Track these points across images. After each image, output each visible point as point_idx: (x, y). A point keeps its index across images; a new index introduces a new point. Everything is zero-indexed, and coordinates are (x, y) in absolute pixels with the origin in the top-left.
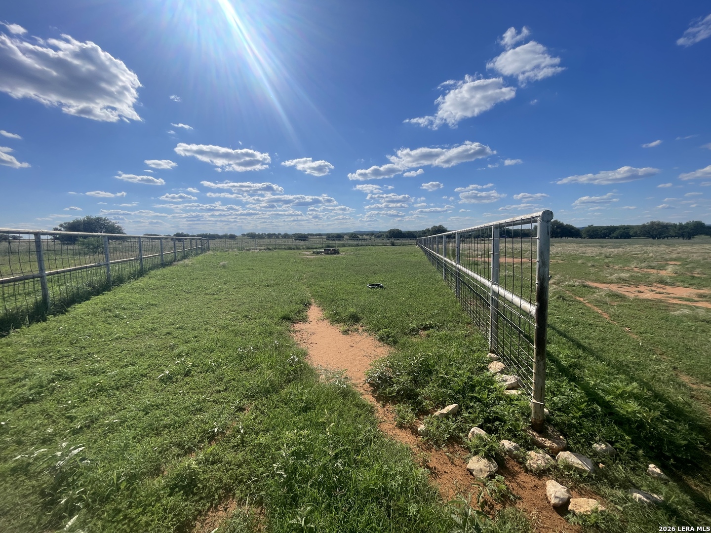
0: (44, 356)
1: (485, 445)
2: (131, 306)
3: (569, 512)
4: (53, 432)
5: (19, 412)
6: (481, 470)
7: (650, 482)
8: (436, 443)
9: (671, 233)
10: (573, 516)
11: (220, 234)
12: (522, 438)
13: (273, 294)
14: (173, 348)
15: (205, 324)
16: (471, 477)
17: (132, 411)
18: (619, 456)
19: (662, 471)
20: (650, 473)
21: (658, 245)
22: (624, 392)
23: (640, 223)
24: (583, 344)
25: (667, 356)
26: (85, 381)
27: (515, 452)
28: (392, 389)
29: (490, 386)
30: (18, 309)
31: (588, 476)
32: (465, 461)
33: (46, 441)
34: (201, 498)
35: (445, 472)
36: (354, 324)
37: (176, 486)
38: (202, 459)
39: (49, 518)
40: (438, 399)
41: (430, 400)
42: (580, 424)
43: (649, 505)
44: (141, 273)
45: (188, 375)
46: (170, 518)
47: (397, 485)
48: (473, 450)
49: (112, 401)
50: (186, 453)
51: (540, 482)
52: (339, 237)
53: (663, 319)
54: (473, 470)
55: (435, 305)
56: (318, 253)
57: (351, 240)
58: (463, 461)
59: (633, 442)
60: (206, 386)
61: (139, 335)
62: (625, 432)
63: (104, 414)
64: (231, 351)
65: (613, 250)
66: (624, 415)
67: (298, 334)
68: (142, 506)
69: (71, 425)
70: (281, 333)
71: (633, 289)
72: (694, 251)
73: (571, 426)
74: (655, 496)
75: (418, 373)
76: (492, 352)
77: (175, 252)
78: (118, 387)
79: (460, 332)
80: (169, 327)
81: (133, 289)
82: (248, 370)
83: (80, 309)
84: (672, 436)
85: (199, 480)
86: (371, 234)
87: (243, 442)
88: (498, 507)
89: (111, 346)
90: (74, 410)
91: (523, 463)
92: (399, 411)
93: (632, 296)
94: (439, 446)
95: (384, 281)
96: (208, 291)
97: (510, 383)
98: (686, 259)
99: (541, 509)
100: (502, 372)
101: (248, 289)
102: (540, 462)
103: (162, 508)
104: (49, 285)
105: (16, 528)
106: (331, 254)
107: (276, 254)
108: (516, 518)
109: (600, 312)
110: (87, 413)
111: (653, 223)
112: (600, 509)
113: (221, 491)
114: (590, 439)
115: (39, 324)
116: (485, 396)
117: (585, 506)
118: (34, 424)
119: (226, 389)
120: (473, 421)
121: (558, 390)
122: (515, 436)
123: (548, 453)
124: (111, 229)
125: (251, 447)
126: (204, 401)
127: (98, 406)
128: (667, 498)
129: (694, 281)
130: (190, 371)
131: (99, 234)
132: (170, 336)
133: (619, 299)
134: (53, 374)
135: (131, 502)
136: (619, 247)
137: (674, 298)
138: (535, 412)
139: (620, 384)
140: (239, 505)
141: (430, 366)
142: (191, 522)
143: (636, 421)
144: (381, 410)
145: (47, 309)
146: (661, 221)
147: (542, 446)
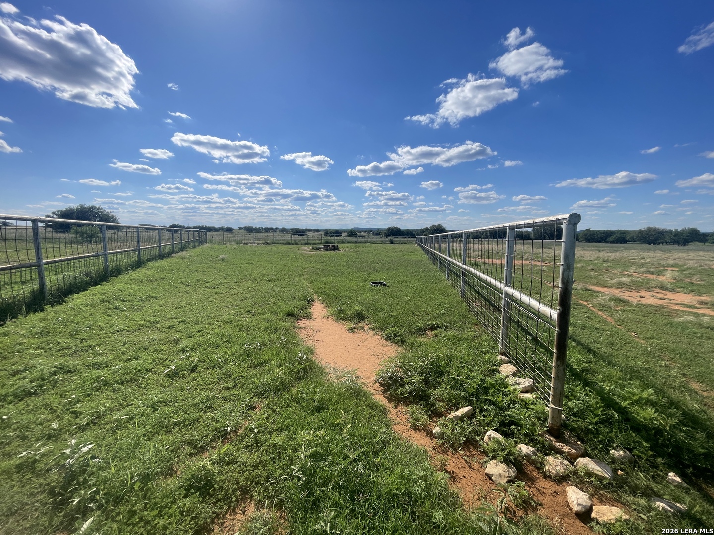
0: (43, 348)
1: (503, 450)
2: (130, 298)
3: (593, 520)
4: (58, 427)
5: (21, 405)
6: (500, 475)
7: (672, 490)
8: (452, 446)
9: (667, 239)
10: (597, 524)
11: (217, 226)
12: (539, 442)
13: (275, 289)
14: (177, 342)
15: (208, 319)
16: (491, 482)
17: (139, 407)
18: (638, 463)
19: (682, 479)
20: (671, 481)
21: (654, 251)
22: (640, 399)
23: (637, 229)
24: (592, 348)
25: (676, 363)
26: (88, 375)
27: (533, 457)
28: (404, 390)
29: (504, 389)
30: (14, 298)
31: (609, 484)
32: (483, 465)
33: (51, 437)
34: (218, 500)
35: (464, 476)
36: (360, 322)
37: (191, 486)
38: (216, 459)
39: (61, 519)
40: (451, 401)
41: (443, 401)
42: (597, 429)
43: (674, 515)
44: (139, 264)
45: (194, 371)
46: (188, 522)
47: (420, 490)
48: (491, 455)
49: (117, 396)
50: (199, 452)
51: (560, 489)
52: (337, 233)
53: (667, 324)
54: (492, 475)
55: (440, 305)
56: (317, 249)
57: (348, 236)
58: (480, 465)
59: (651, 449)
60: (214, 383)
61: (140, 328)
62: (643, 439)
63: (111, 410)
64: (237, 347)
65: (611, 254)
66: (641, 421)
67: (303, 330)
68: (158, 508)
69: (78, 420)
70: (286, 330)
71: (635, 294)
72: (689, 257)
73: (588, 431)
74: (678, 505)
75: (429, 374)
76: (503, 354)
77: (172, 244)
78: (123, 382)
79: (469, 333)
80: (171, 320)
81: (131, 280)
82: (255, 367)
83: (78, 300)
84: (691, 444)
85: (214, 480)
86: (370, 231)
87: (257, 442)
88: (520, 513)
89: (112, 339)
90: (79, 405)
91: (541, 468)
92: (412, 413)
93: (635, 301)
94: (455, 450)
95: (386, 279)
96: (208, 285)
97: (523, 386)
98: (683, 265)
99: (563, 516)
100: (514, 375)
101: (249, 284)
102: (558, 468)
103: (178, 510)
104: (46, 273)
105: (26, 529)
106: (331, 250)
107: (275, 249)
108: (540, 526)
109: (605, 316)
110: (92, 408)
111: (649, 229)
112: (624, 517)
113: (238, 493)
114: (607, 446)
115: (37, 314)
116: (500, 399)
117: (609, 514)
118: (38, 419)
119: (234, 387)
120: (488, 424)
121: (572, 395)
122: (532, 440)
123: (567, 459)
124: (106, 218)
125: (266, 448)
126: (213, 398)
127: (104, 401)
128: (691, 508)
129: (694, 288)
130: (196, 367)
131: (93, 222)
132: (173, 330)
133: (622, 304)
134: (55, 367)
135: (146, 504)
136: (616, 251)
137: (677, 304)
138: (553, 417)
139: (635, 390)
140: (258, 508)
141: (441, 367)
142: (209, 525)
143: (654, 428)
144: (393, 411)
145: (44, 298)
146: (657, 227)
147: (559, 452)
